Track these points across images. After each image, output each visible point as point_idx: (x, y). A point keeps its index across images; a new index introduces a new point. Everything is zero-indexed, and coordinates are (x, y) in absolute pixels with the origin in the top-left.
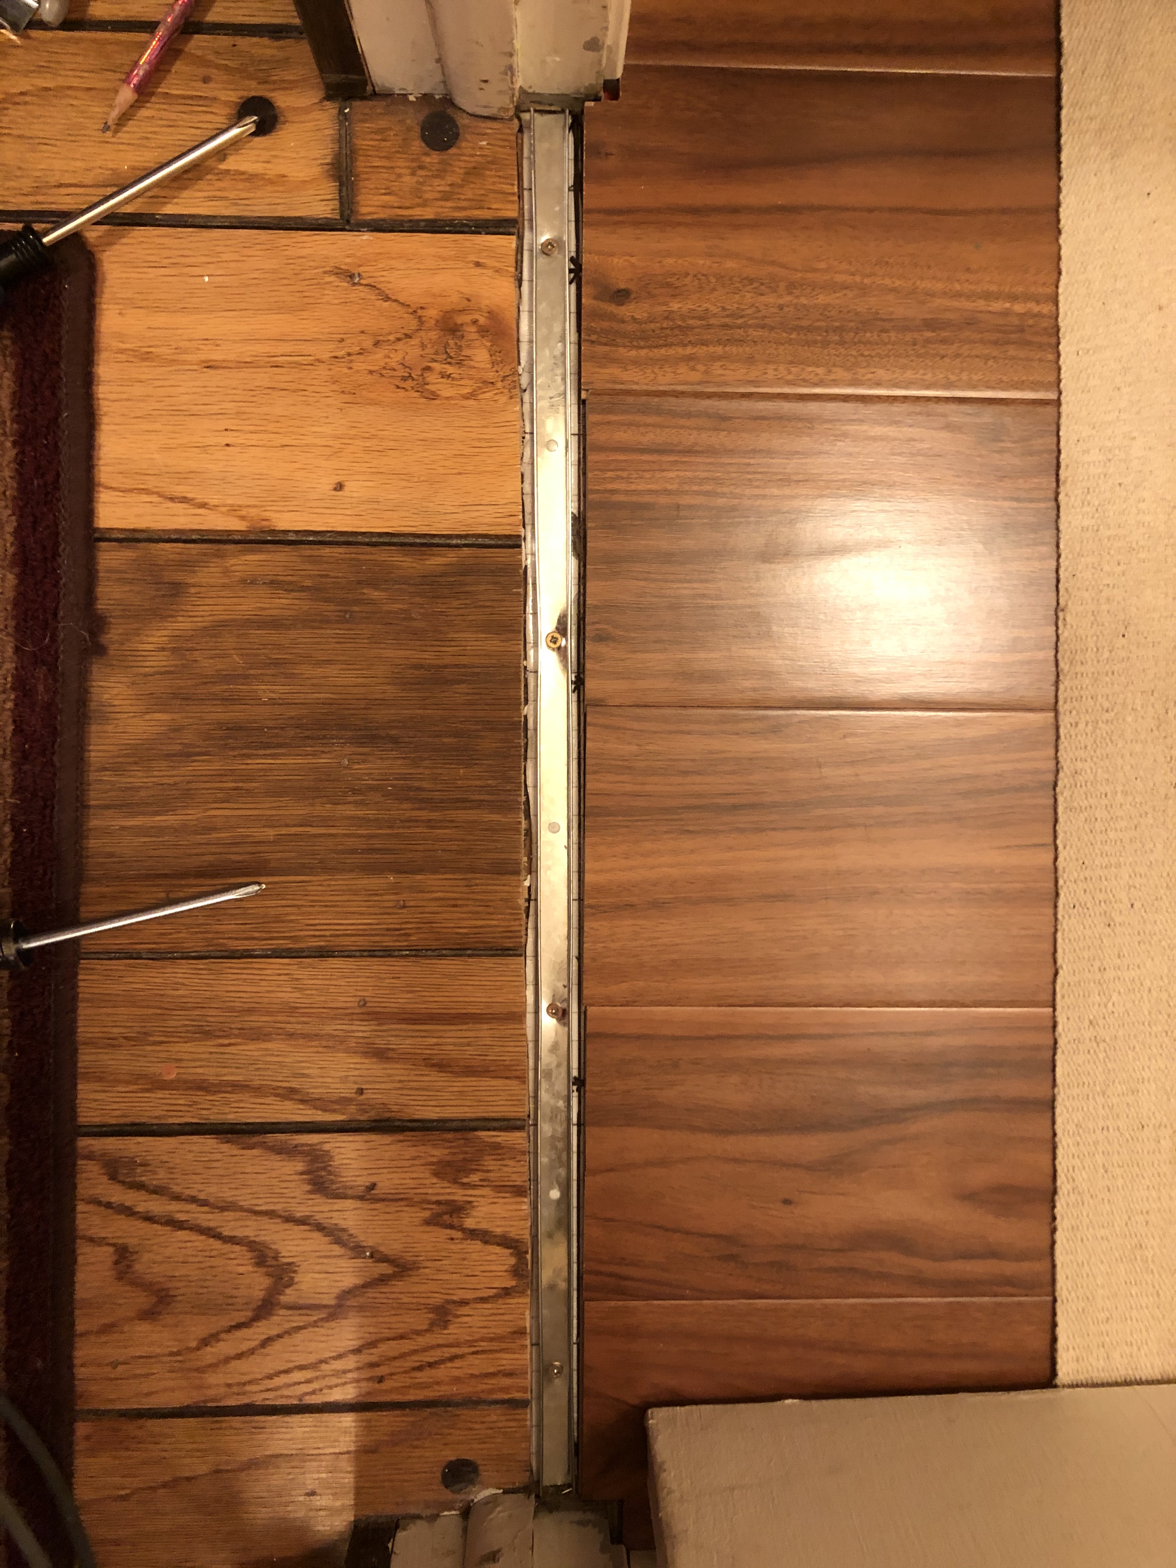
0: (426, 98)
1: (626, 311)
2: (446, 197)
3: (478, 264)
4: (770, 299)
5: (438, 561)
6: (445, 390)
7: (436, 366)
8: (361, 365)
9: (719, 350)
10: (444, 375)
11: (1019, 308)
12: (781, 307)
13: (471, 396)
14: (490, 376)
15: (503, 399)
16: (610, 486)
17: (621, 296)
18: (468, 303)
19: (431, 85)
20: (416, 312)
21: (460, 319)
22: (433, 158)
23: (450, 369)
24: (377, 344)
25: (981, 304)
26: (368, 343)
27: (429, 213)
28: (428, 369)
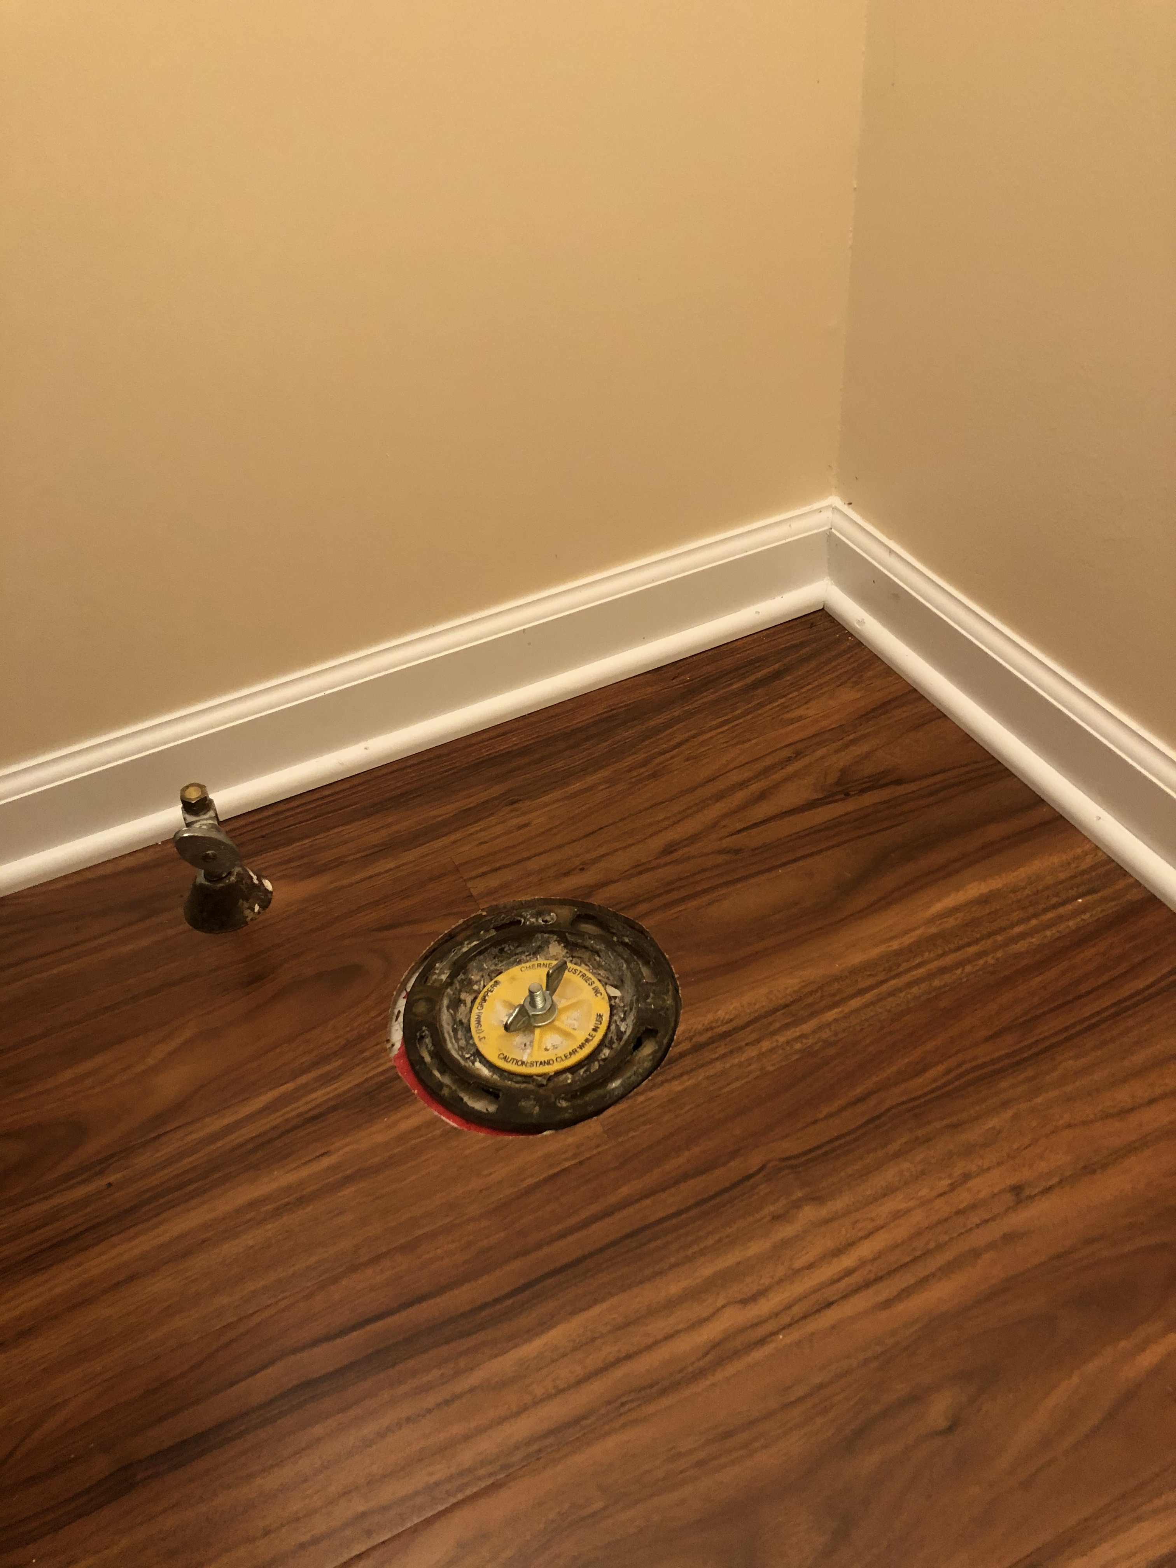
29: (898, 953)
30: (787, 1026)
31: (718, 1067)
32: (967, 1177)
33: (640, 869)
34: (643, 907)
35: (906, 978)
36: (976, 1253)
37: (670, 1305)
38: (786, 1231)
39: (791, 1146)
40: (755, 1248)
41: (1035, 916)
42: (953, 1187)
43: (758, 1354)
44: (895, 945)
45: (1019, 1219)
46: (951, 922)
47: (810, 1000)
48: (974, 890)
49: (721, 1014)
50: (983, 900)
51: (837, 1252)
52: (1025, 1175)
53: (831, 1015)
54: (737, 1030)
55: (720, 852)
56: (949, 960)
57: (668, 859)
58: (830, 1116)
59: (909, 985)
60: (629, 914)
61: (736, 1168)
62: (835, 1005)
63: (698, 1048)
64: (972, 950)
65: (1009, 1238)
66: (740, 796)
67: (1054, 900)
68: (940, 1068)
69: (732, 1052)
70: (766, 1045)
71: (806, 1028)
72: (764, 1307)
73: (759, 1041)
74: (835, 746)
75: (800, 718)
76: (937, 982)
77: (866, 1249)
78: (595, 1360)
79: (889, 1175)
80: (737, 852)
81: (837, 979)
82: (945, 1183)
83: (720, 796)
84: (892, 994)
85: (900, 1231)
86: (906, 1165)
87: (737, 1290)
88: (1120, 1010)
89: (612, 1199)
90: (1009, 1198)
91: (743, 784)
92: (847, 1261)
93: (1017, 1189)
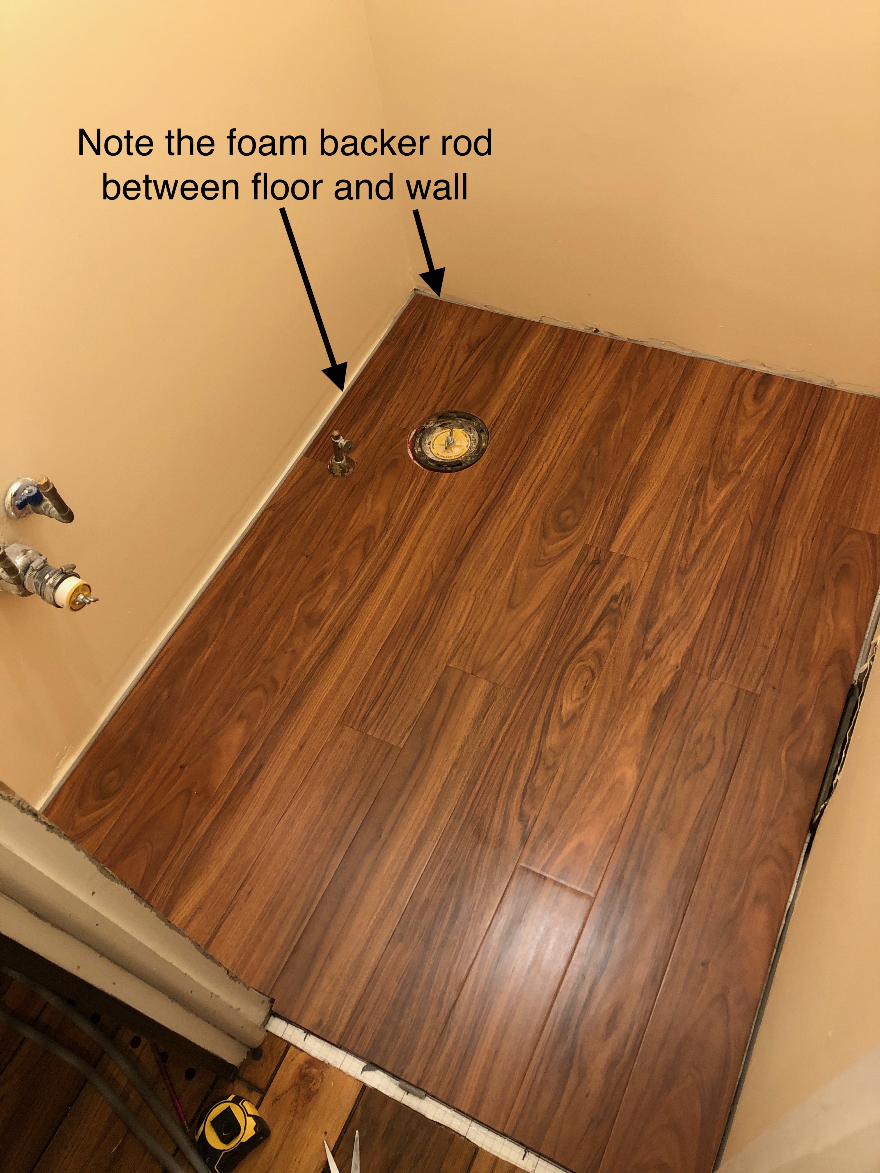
0: (248, 1053)
1: (324, 1024)
2: (272, 1061)
3: (292, 1060)
4: (341, 982)
5: (359, 1112)
6: (317, 1086)
7: (310, 1086)
8: (299, 1108)
9: (346, 1002)
10: (314, 1085)
11: (375, 917)
12: (344, 980)
13: (323, 1080)
14: (320, 1071)
15: (328, 1070)
16: (365, 1050)
17: (320, 1022)
18: (300, 1068)
19: (246, 1050)
20: (295, 1084)
21: (303, 1072)
22: (262, 1059)
23: (313, 1082)
24: (296, 1101)
25: (369, 927)
26: (295, 1104)
27: (274, 1069)
28: (310, 1088)
29: (519, 380)
30: (509, 409)
31: (502, 426)
32: (570, 413)
33: (441, 398)
34: (451, 405)
35: (526, 384)
36: (582, 425)
37: (533, 470)
38: (543, 445)
39: (531, 431)
40: (540, 451)
41: (542, 354)
42: (568, 417)
43: (556, 466)
44: (517, 378)
45: (585, 414)
46: (525, 366)
47: (509, 401)
48: (524, 356)
49: (492, 416)
50: (528, 357)
51: (557, 441)
52: (580, 406)
53: (516, 401)
54: (499, 417)
55: (457, 381)
56: (531, 374)
57: (445, 391)
58: (534, 420)
59: (528, 384)
60: (449, 410)
61: (524, 441)
62: (515, 399)
63: (494, 425)
64: (535, 369)
65: (586, 419)
66: (448, 365)
67: (543, 348)
68: (548, 398)
69: (502, 421)
70: (508, 416)
71: (513, 407)
72: (551, 459)
73: (506, 416)
74: (460, 339)
75: (443, 337)
76: (533, 381)
77: (561, 438)
78: (528, 486)
79: (555, 423)
80: (461, 379)
81: (510, 393)
82: (567, 418)
83: (442, 368)
84: (525, 389)
85: (565, 430)
86: (556, 419)
87: (543, 459)
88: (575, 363)
89: (504, 462)
90: (580, 412)
91: (446, 361)
92: (560, 441)
93: (581, 409)
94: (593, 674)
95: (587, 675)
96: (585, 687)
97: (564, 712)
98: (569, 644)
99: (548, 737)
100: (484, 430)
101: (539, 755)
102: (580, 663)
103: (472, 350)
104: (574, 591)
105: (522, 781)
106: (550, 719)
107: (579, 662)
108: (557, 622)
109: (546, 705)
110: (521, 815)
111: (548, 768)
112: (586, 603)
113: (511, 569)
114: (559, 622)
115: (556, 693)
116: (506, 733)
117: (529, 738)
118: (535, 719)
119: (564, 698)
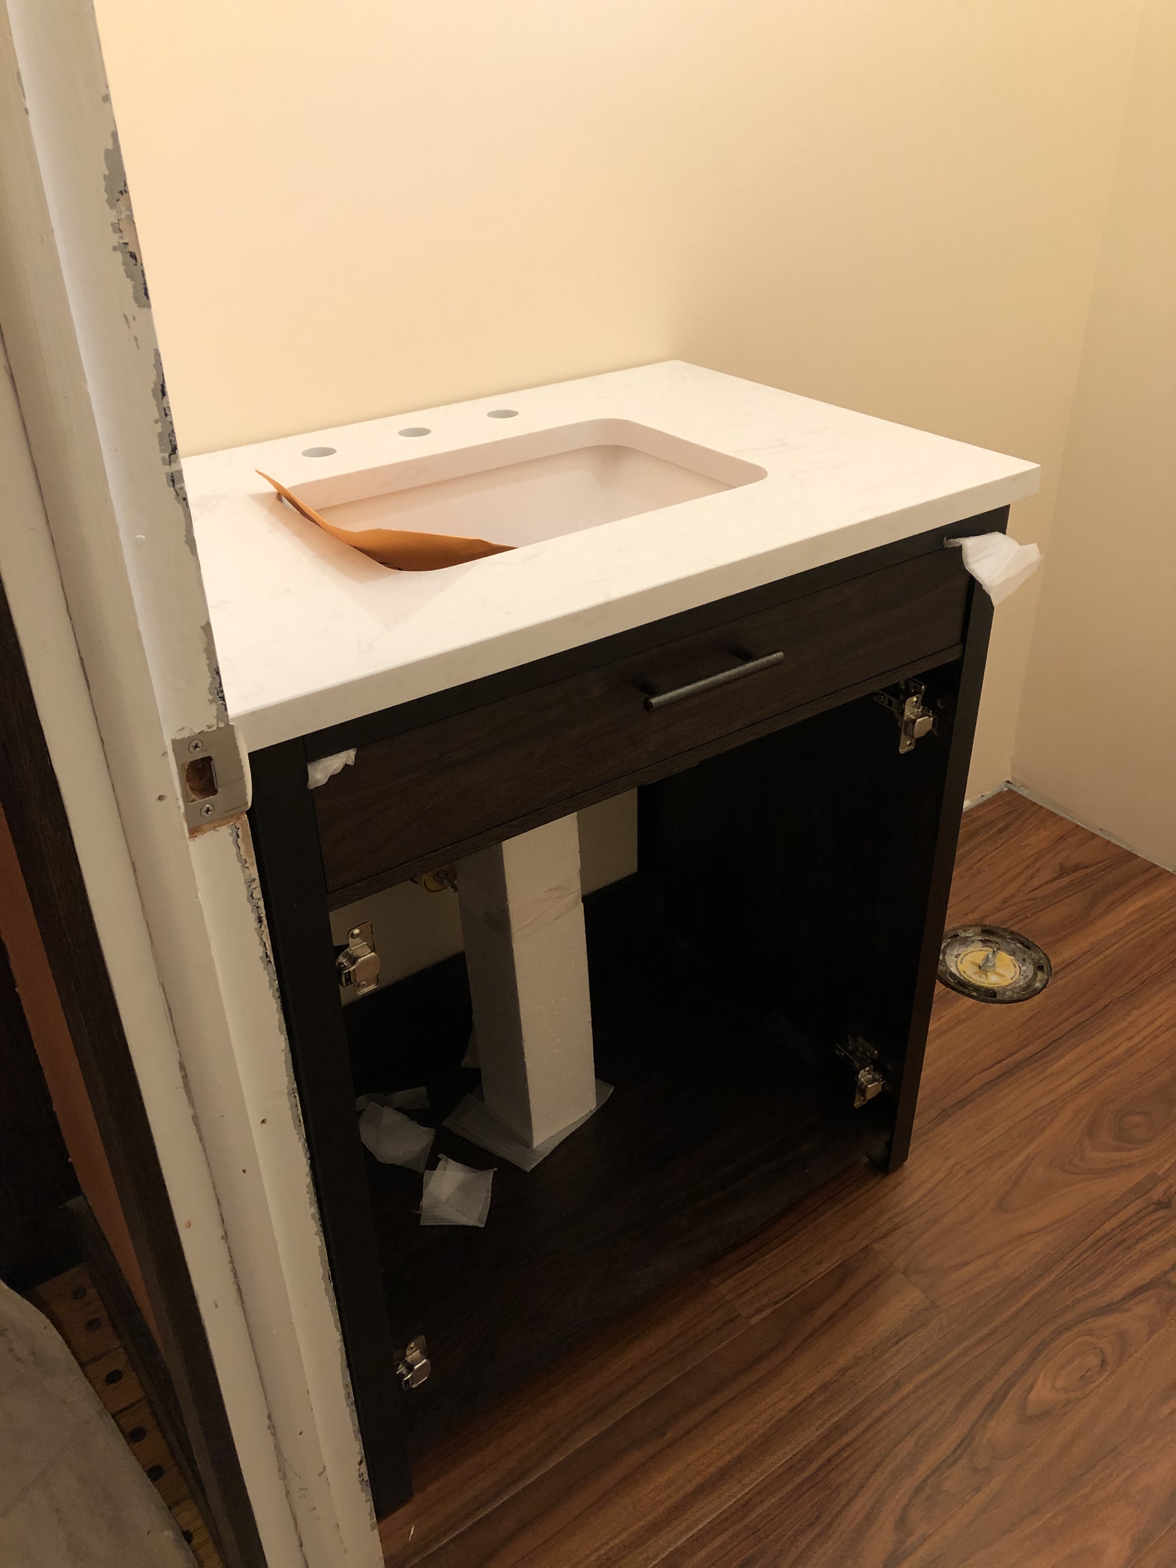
29: (1122, 928)
30: (1093, 958)
31: (1075, 974)
33: (998, 910)
34: (1009, 924)
35: (1129, 937)
37: (1103, 1044)
38: (1130, 1019)
39: (1118, 994)
40: (1123, 1025)
43: (1141, 1053)
44: (1119, 926)
46: (1136, 916)
47: (1097, 948)
48: (1139, 904)
49: (1065, 956)
50: (1144, 907)
51: (1151, 1023)
53: (1108, 952)
54: (1074, 961)
55: (1028, 900)
56: (1142, 929)
57: (1006, 905)
58: (1126, 983)
59: (1133, 939)
60: (1005, 926)
61: (1102, 1003)
62: (1108, 948)
63: (1063, 968)
64: (1149, 925)
66: (1023, 878)
68: (1158, 964)
69: (1077, 968)
70: (1089, 964)
71: (1101, 957)
72: (1136, 1040)
73: (1086, 963)
74: (1052, 854)
75: (1028, 845)
76: (1141, 937)
77: (1161, 1020)
78: (1086, 1062)
79: (1158, 998)
80: (1035, 899)
81: (1103, 940)
83: (1014, 878)
84: (1127, 943)
86: (1161, 995)
87: (1123, 1037)
89: (1063, 1017)
91: (1021, 873)
92: (1157, 1024)
94: (1103, 1363)
95: (1093, 1361)
96: (1083, 1377)
97: (1033, 1396)
98: (1079, 1301)
99: (992, 1423)
100: (1045, 968)
101: (966, 1442)
102: (1088, 1338)
103: (1063, 871)
104: (1113, 1230)
105: (923, 1469)
106: (1005, 1397)
107: (1086, 1335)
108: (1070, 1260)
109: (1006, 1372)
110: (902, 1522)
111: (975, 1470)
112: (1128, 1256)
113: (1021, 1157)
114: (1074, 1261)
115: (1032, 1360)
116: (923, 1383)
117: (960, 1407)
118: (980, 1385)
119: (1042, 1375)
